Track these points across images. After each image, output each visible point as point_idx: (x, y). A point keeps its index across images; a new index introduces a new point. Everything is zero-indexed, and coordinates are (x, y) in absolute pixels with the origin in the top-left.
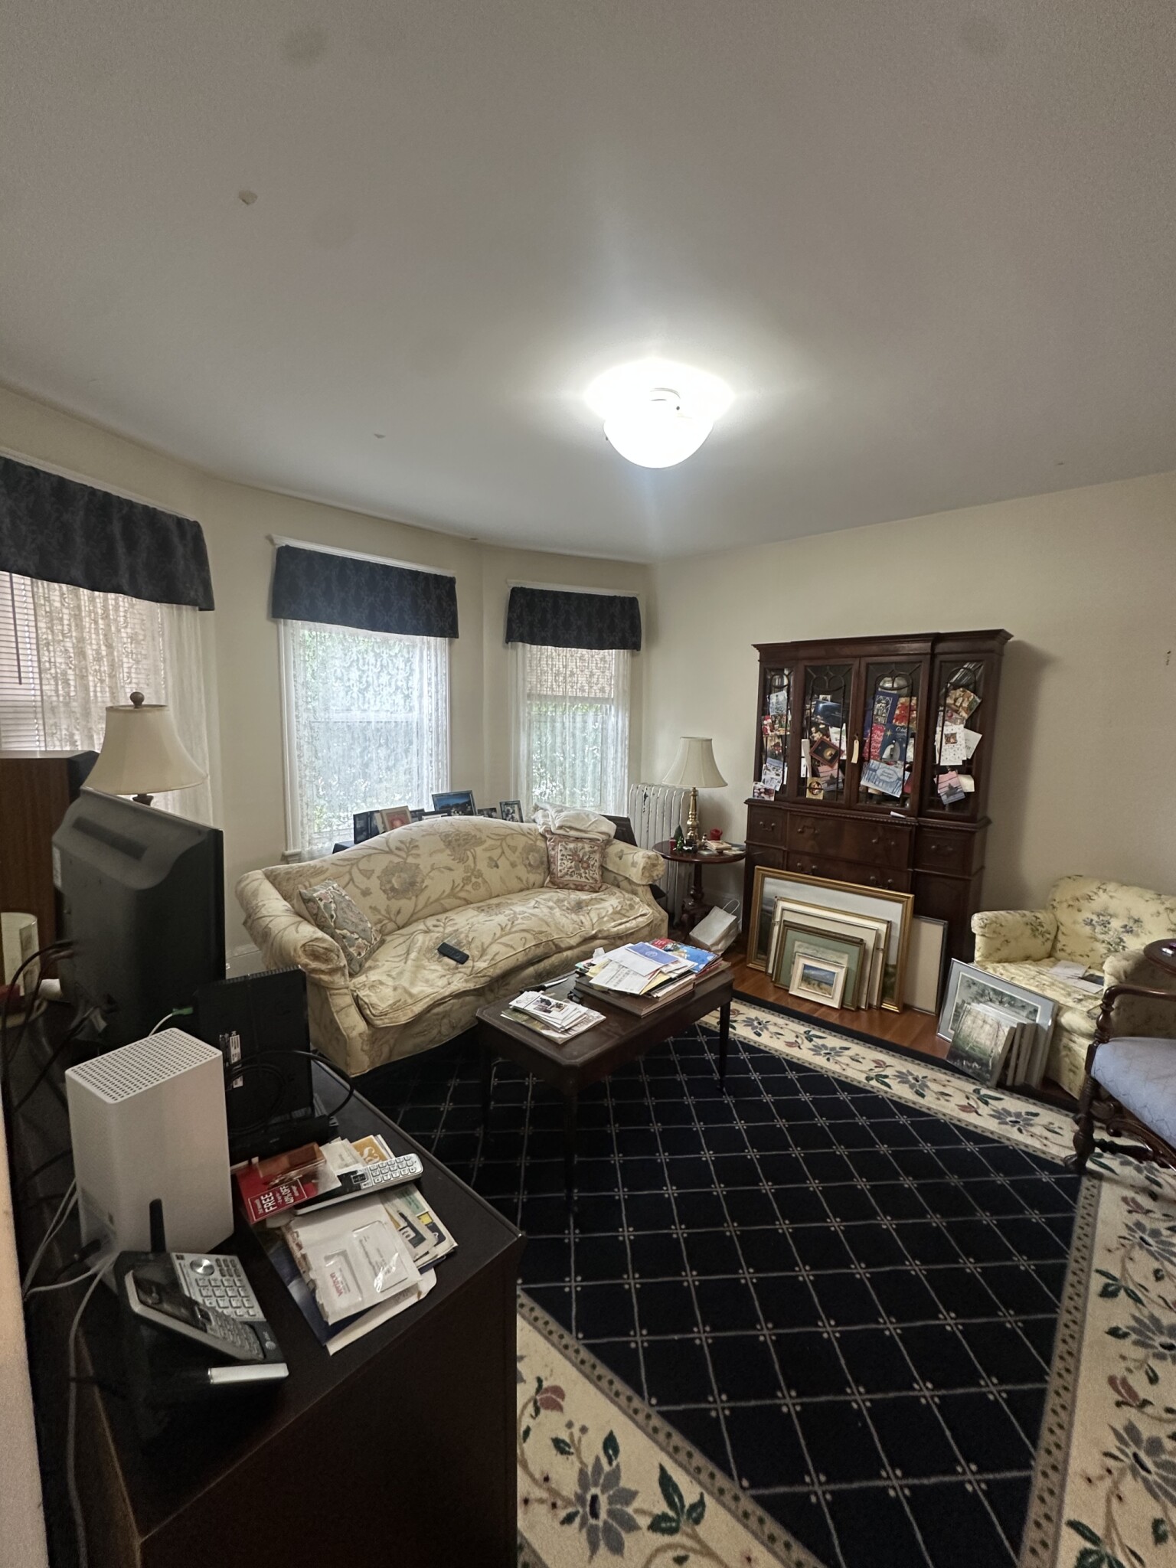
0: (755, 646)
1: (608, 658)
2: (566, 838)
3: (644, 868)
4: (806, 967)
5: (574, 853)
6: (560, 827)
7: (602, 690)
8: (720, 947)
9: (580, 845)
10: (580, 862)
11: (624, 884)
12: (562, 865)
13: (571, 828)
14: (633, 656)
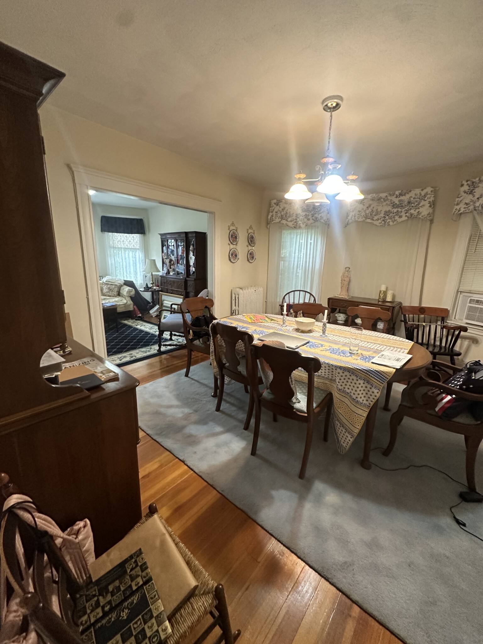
0: (159, 234)
1: (135, 237)
2: (108, 284)
3: (127, 292)
4: (165, 315)
5: (109, 288)
6: (106, 281)
7: (134, 246)
8: (155, 314)
9: (111, 286)
10: (110, 290)
11: (124, 296)
12: (105, 291)
13: (109, 282)
14: (144, 236)
